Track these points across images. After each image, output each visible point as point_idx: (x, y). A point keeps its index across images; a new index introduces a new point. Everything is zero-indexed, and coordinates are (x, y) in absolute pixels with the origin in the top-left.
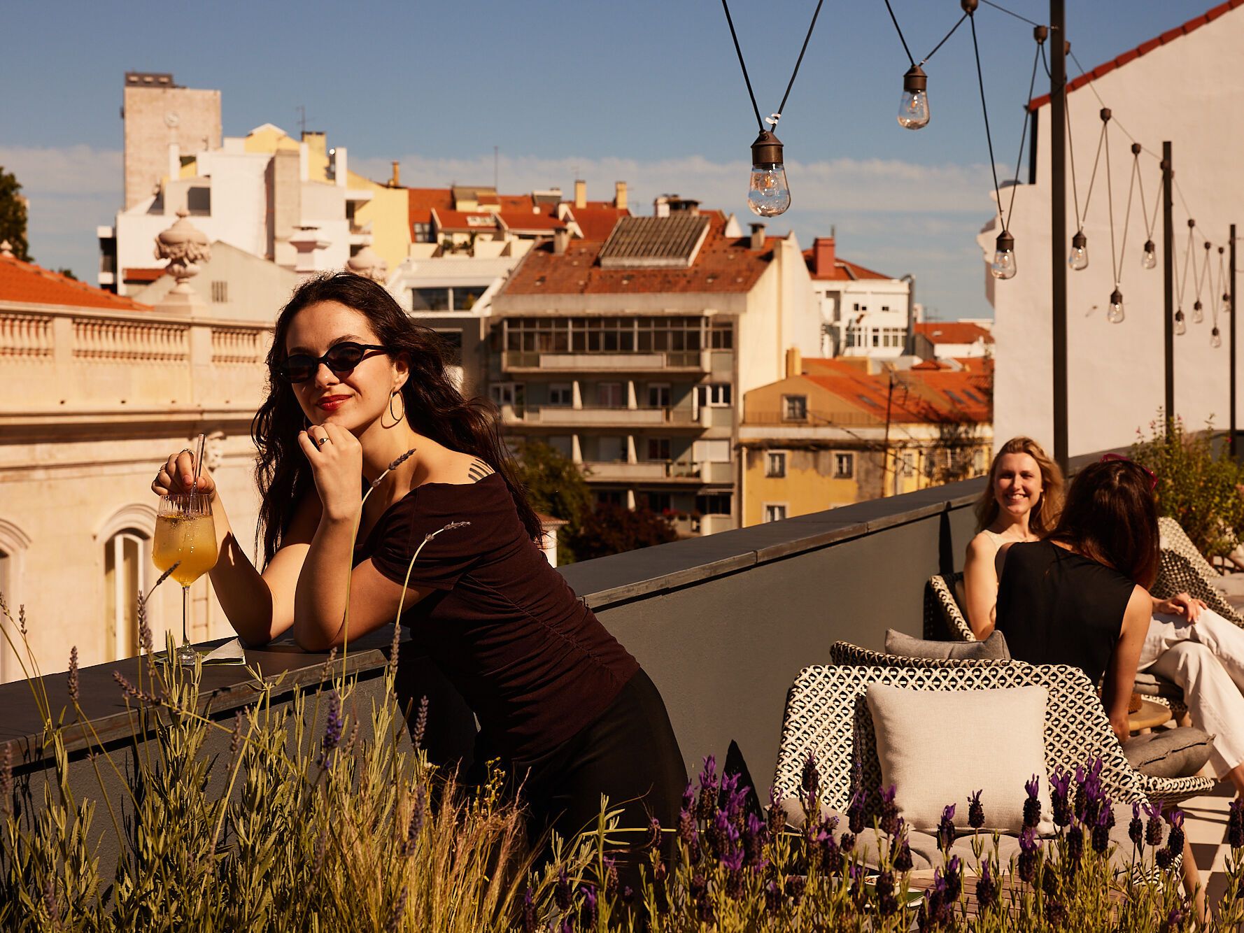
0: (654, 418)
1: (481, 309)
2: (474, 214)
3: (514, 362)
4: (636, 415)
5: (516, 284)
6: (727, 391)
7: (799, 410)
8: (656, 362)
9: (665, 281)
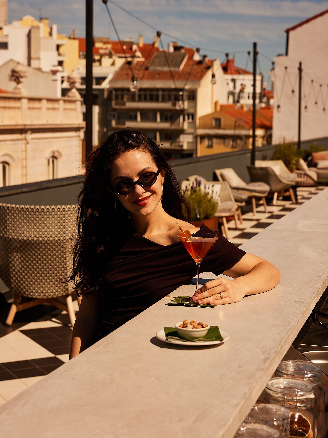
0: (166, 125)
1: (105, 85)
2: (102, 48)
3: (116, 104)
4: (160, 124)
5: (118, 76)
6: (193, 116)
7: (218, 123)
8: (167, 105)
9: (172, 76)
